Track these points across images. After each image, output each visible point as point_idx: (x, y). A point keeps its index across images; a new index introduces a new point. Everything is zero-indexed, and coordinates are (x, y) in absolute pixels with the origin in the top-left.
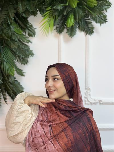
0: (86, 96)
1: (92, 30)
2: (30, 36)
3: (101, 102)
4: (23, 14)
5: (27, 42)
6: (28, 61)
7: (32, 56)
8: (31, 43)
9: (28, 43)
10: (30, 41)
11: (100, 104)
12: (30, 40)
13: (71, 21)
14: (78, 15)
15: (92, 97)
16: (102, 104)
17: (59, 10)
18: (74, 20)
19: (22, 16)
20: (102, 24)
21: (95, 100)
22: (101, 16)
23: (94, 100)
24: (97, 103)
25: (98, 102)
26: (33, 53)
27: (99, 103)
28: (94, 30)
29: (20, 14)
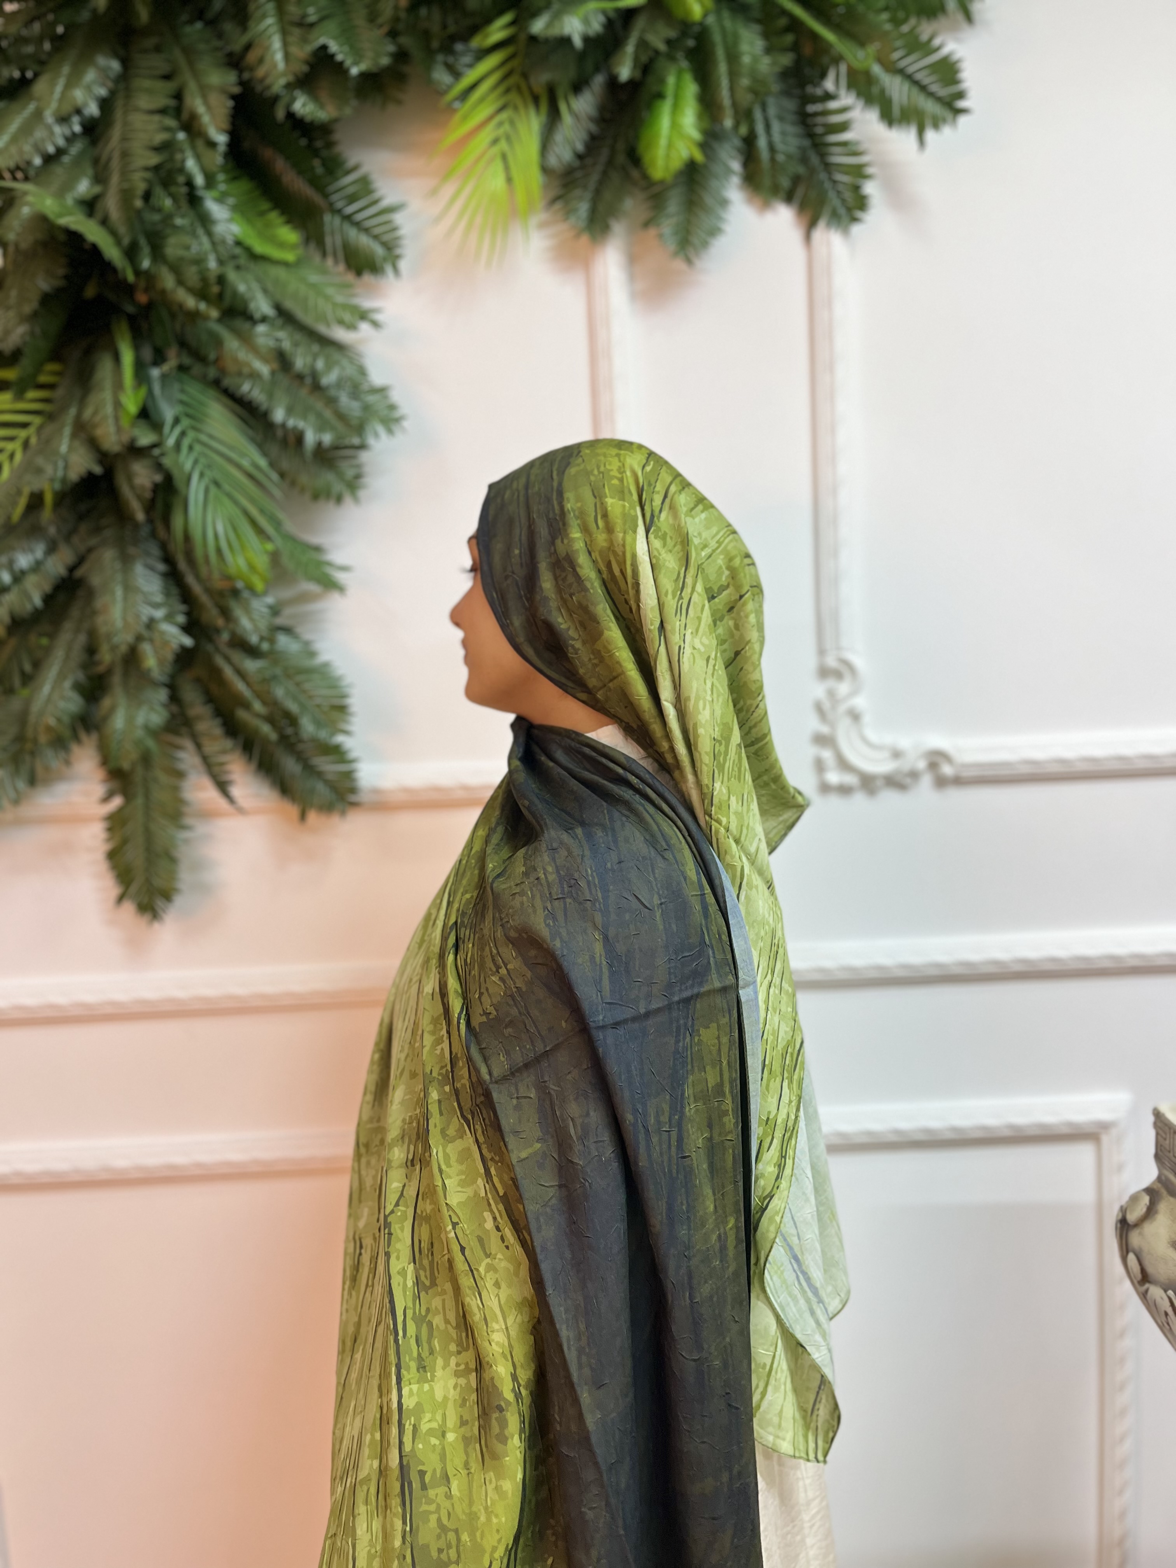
0: (825, 729)
1: (857, 188)
2: (359, 273)
3: (947, 770)
4: (293, 100)
5: (341, 322)
6: (358, 476)
7: (390, 431)
8: (376, 324)
9: (352, 327)
10: (363, 315)
11: (941, 782)
12: (367, 304)
13: (675, 125)
14: (733, 75)
15: (872, 735)
16: (959, 781)
17: (578, 42)
18: (700, 117)
19: (290, 115)
20: (930, 135)
21: (897, 754)
22: (916, 64)
23: (886, 754)
24: (914, 775)
25: (921, 765)
26: (392, 407)
27: (927, 781)
28: (870, 188)
29: (276, 99)
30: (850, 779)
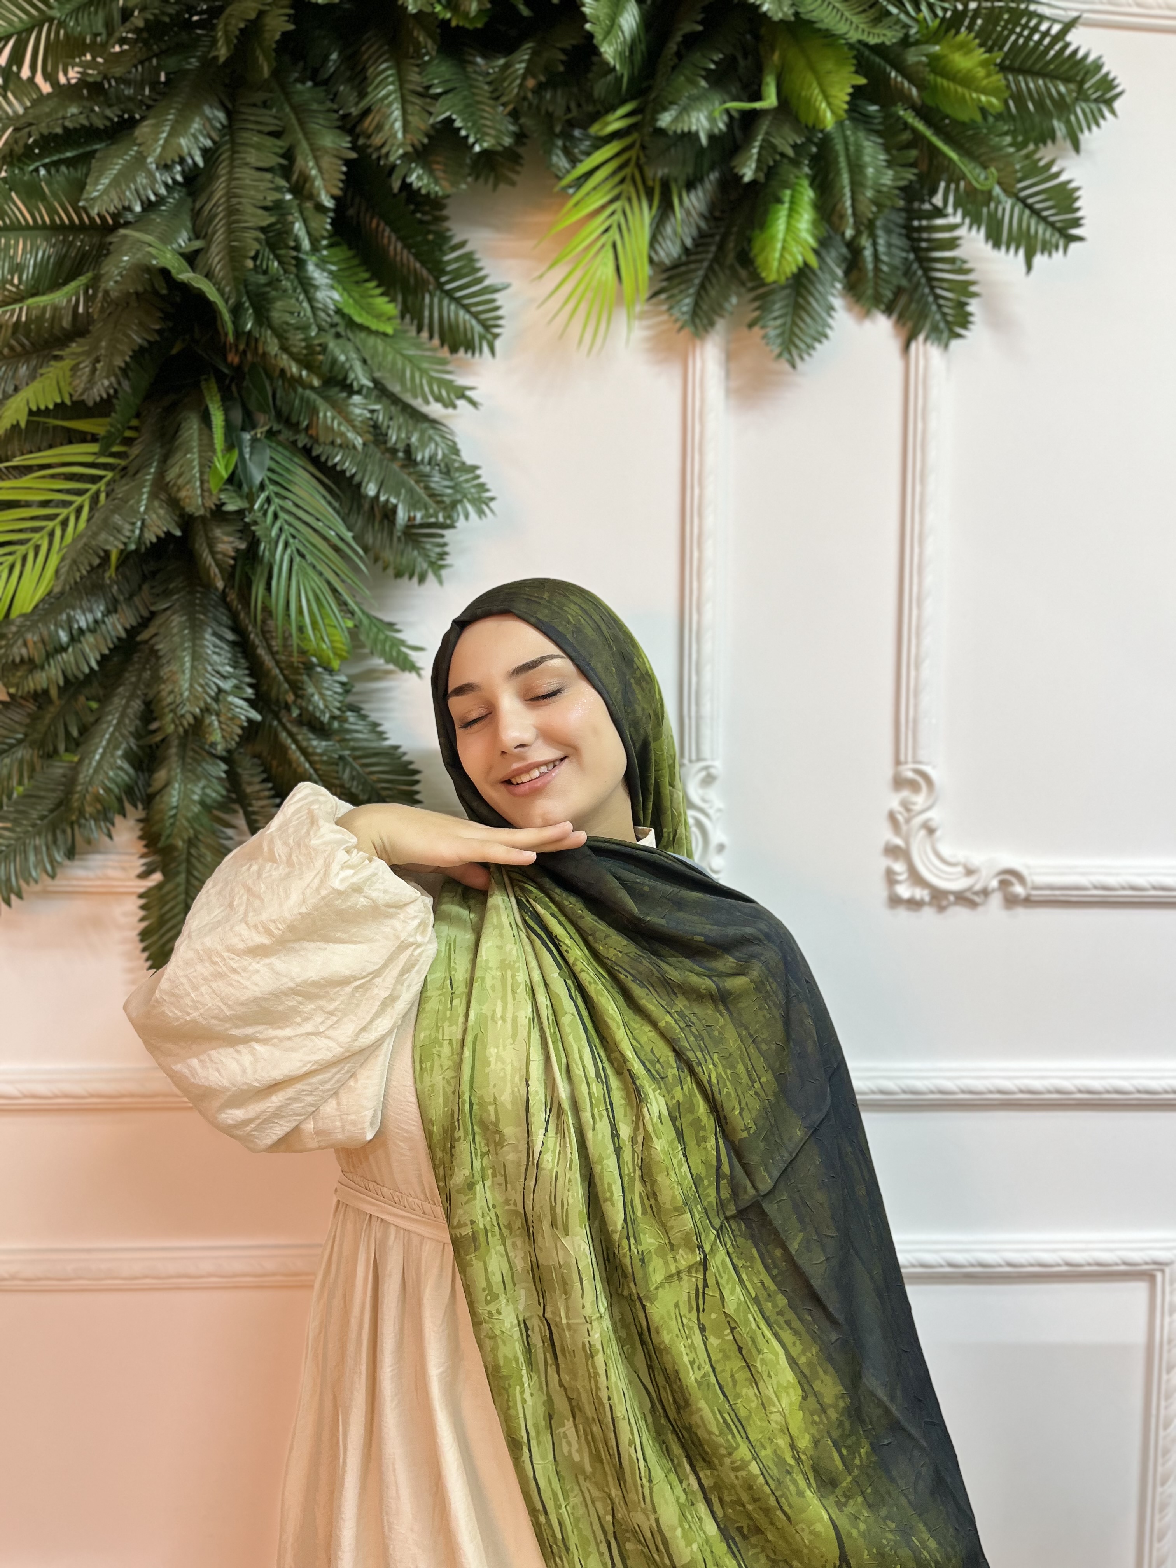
0: (899, 842)
3: (1019, 890)
8: (473, 403)
9: (450, 404)
10: (461, 393)
11: (1011, 901)
12: (461, 381)
16: (1028, 902)
17: (704, 140)
18: (815, 223)
21: (969, 872)
23: (960, 869)
24: (985, 893)
25: (994, 883)
26: (482, 487)
28: (973, 306)
30: (921, 893)
